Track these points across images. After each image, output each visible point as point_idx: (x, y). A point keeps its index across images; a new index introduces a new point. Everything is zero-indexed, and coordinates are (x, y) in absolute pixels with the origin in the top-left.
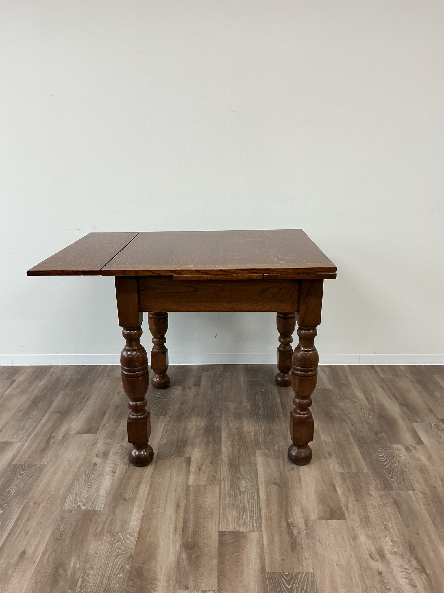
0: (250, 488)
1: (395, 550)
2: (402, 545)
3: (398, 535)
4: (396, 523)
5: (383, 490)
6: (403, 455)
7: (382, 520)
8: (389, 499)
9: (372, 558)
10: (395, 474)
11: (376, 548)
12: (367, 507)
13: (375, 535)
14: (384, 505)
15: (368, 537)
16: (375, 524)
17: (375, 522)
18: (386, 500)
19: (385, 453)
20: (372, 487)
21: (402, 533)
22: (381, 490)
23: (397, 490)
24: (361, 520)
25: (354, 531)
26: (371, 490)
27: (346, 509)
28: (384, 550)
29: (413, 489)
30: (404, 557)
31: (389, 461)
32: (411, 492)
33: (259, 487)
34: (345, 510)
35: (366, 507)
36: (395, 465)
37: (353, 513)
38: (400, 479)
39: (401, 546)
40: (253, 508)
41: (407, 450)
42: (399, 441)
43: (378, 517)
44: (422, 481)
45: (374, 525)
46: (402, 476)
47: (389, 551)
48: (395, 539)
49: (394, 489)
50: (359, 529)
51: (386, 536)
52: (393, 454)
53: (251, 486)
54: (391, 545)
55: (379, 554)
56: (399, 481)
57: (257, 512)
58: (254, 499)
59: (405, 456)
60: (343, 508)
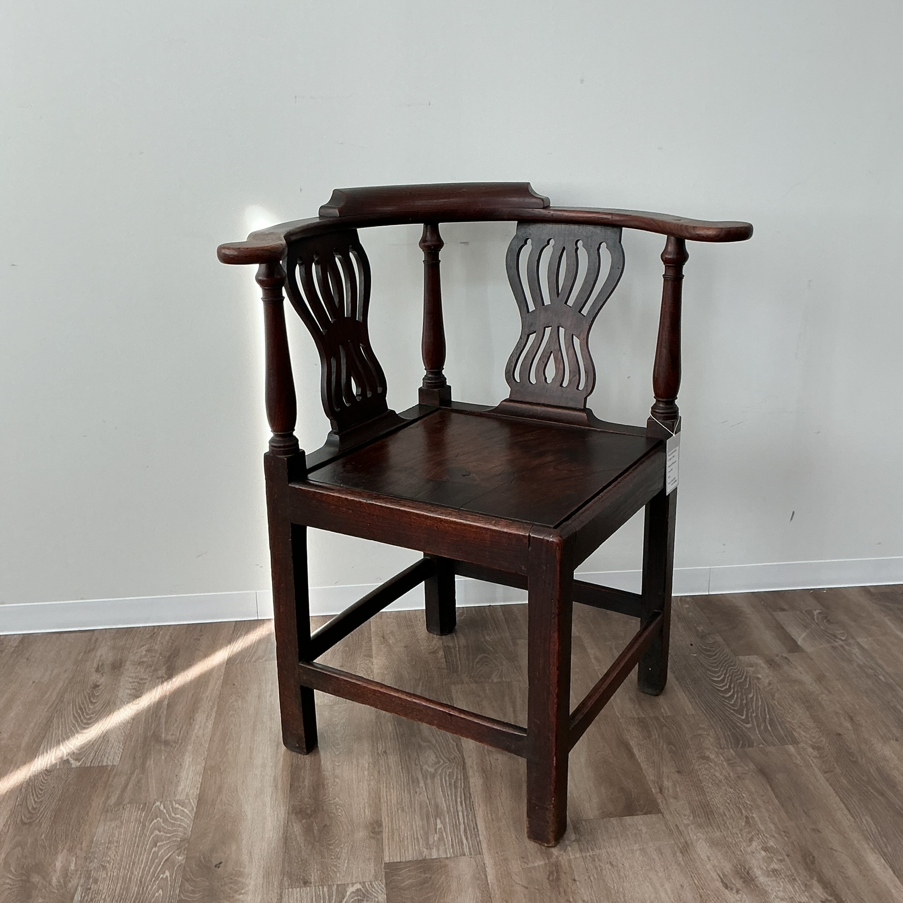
0: (445, 765)
1: (774, 866)
2: (788, 856)
3: (776, 835)
4: (768, 810)
5: (732, 748)
6: (765, 674)
7: (740, 809)
8: (748, 766)
9: (726, 887)
10: (753, 713)
11: (733, 865)
12: (702, 785)
13: (727, 839)
14: (739, 777)
15: (713, 843)
16: (725, 818)
17: (725, 813)
18: (741, 767)
19: (725, 674)
20: (709, 741)
21: (784, 832)
22: (728, 749)
23: (761, 746)
24: (693, 812)
25: (681, 833)
26: (708, 749)
27: (658, 790)
28: (750, 868)
29: (795, 742)
30: (795, 879)
31: (736, 690)
32: (791, 749)
33: (466, 761)
34: (657, 793)
35: (701, 783)
36: (751, 696)
37: (676, 798)
38: (765, 721)
39: (786, 857)
40: (456, 804)
41: (771, 665)
42: (751, 649)
43: (728, 801)
44: (810, 724)
45: (723, 819)
46: (768, 716)
47: (762, 869)
48: (771, 843)
49: (755, 744)
50: (691, 829)
51: (751, 840)
52: (743, 674)
53: (449, 760)
54: (763, 858)
55: (741, 878)
56: (762, 727)
57: (465, 814)
58: (456, 787)
59: (768, 676)
60: (653, 790)
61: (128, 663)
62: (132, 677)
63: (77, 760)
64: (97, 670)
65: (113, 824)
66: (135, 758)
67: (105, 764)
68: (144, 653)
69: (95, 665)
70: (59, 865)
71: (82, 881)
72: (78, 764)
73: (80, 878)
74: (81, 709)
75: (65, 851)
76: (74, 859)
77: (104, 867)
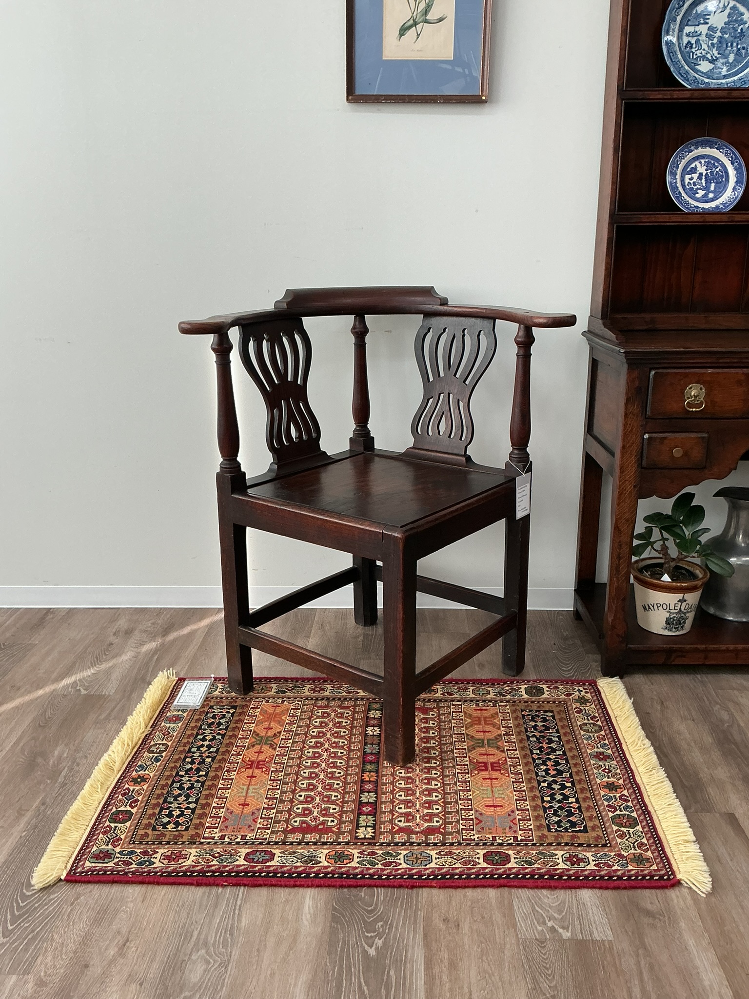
61: (137, 631)
62: (137, 640)
63: (86, 690)
64: (115, 634)
65: (99, 731)
66: (125, 691)
67: (103, 693)
68: (150, 625)
69: (114, 631)
70: (56, 753)
71: (70, 763)
72: (86, 692)
73: (68, 762)
74: (97, 658)
75: (63, 745)
76: (68, 750)
77: (86, 757)
